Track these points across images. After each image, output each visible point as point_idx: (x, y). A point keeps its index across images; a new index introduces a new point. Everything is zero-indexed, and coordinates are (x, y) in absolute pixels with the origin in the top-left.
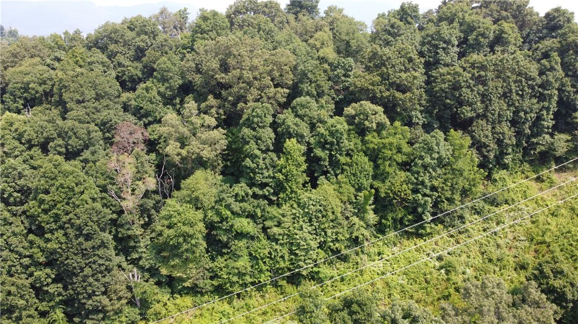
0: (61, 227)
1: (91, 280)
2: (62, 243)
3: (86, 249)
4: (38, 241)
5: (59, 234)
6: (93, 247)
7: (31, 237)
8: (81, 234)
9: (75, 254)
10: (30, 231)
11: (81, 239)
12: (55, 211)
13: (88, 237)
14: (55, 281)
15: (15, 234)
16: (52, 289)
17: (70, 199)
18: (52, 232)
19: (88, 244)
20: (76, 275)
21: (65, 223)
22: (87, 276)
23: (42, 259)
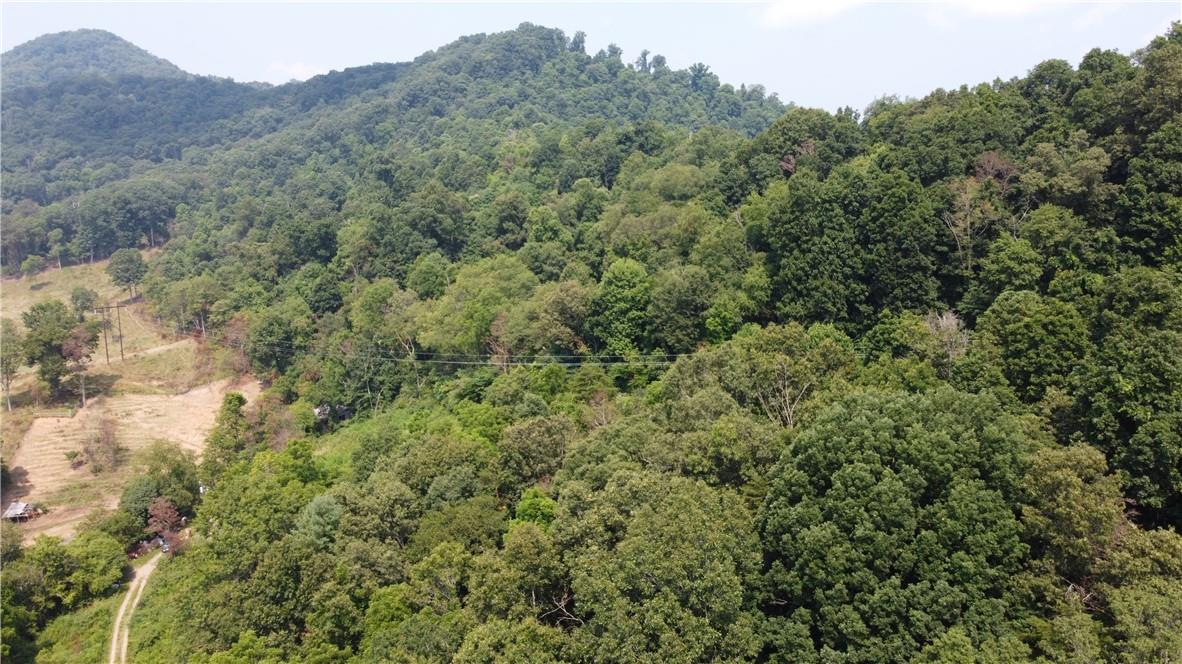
0: (884, 240)
1: (899, 304)
2: (881, 256)
3: (900, 267)
4: (863, 253)
5: (881, 246)
6: (908, 266)
7: (857, 247)
8: (900, 249)
9: (891, 271)
10: (858, 241)
11: (899, 254)
12: (882, 220)
13: (906, 253)
14: (867, 301)
15: (844, 240)
16: (863, 308)
17: (899, 210)
18: (875, 242)
19: (903, 261)
20: (887, 295)
21: (888, 234)
22: (896, 298)
23: (861, 272)
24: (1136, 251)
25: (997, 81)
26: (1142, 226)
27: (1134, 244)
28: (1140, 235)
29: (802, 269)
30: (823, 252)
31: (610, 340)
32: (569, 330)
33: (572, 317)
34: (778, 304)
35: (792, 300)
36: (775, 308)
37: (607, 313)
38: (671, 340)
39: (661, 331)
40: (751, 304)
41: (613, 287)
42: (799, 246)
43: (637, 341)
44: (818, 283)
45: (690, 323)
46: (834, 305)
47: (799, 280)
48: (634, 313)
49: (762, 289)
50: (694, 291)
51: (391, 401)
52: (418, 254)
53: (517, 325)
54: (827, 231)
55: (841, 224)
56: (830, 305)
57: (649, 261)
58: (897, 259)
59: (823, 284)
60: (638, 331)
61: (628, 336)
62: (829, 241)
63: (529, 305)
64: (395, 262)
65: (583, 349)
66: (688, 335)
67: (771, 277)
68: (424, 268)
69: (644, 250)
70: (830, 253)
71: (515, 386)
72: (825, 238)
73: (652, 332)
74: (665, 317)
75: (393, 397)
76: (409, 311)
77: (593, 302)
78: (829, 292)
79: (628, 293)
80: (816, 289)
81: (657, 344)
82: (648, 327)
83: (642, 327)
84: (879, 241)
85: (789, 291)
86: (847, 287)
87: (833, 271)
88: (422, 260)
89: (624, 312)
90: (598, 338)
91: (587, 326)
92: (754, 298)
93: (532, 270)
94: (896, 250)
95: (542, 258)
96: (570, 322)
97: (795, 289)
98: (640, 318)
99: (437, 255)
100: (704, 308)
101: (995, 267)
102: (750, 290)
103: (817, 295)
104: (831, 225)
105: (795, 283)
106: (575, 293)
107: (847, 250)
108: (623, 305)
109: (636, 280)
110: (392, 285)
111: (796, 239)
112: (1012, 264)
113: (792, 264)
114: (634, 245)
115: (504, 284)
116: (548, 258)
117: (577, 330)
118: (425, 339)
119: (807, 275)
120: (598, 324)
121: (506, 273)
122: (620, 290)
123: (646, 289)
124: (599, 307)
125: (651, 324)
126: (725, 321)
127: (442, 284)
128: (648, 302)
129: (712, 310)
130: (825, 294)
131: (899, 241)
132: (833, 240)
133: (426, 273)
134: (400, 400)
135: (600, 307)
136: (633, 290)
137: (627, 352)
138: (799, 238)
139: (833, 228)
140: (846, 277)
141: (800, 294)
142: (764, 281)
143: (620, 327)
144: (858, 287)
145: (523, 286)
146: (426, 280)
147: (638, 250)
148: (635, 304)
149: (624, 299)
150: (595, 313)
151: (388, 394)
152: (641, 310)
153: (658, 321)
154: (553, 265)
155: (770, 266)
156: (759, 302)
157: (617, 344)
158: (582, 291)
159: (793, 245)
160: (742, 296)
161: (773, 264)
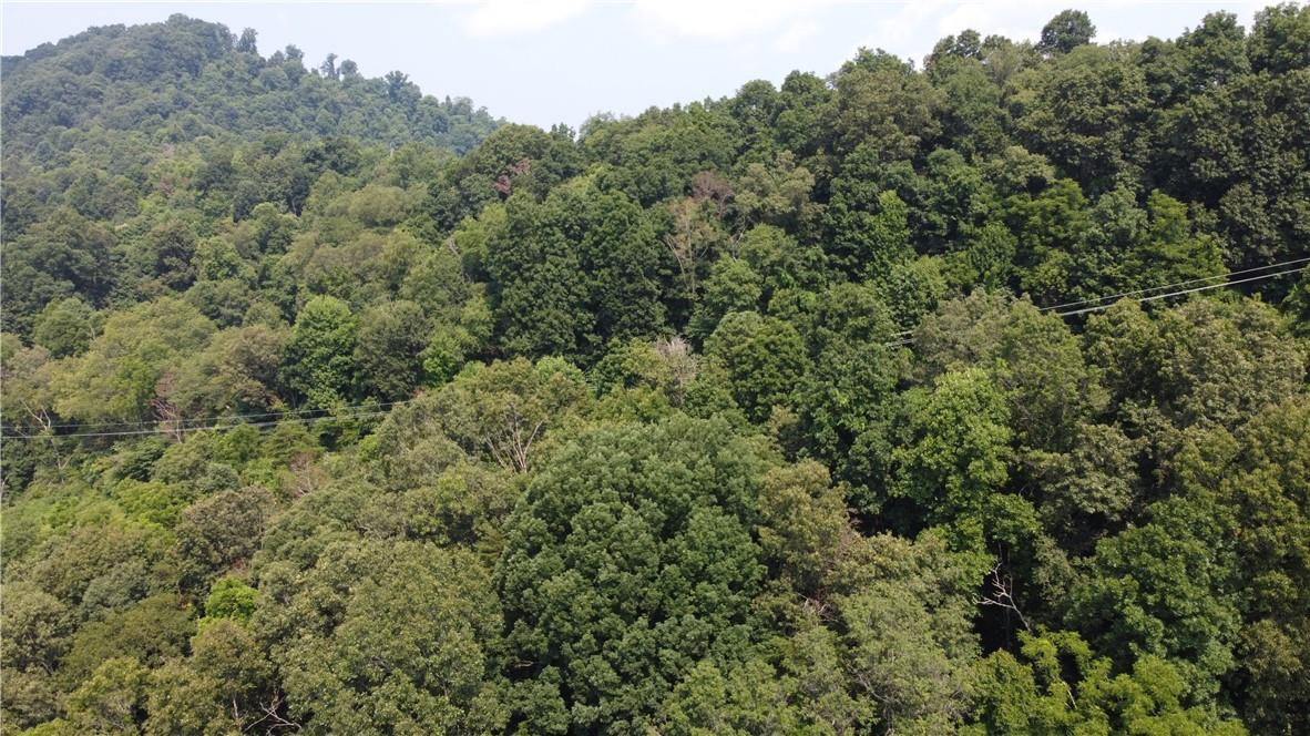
0: (609, 265)
1: (627, 331)
2: (606, 282)
3: (626, 292)
4: (587, 279)
5: (605, 272)
6: (633, 291)
7: (581, 273)
8: (624, 274)
9: (617, 297)
10: (582, 267)
11: (624, 279)
12: (604, 244)
13: (631, 278)
14: (596, 331)
15: (568, 266)
16: (591, 338)
17: (620, 234)
18: (599, 268)
19: (628, 287)
20: (614, 323)
21: (612, 259)
22: (624, 325)
23: (587, 300)
24: (843, 268)
25: (708, 100)
26: (846, 244)
27: (840, 261)
28: (845, 252)
29: (526, 299)
30: (546, 280)
31: (311, 392)
32: (259, 383)
33: (261, 367)
34: (503, 339)
35: (518, 333)
36: (500, 343)
37: (305, 360)
38: (384, 387)
39: (373, 377)
40: (473, 340)
41: (311, 329)
42: (521, 274)
43: (344, 391)
44: (543, 314)
45: (405, 366)
46: (562, 335)
47: (523, 312)
48: (337, 359)
49: (483, 323)
50: (408, 329)
51: (22, 491)
52: (47, 300)
53: (192, 381)
54: (549, 257)
55: (563, 250)
56: (557, 336)
57: (352, 297)
58: (622, 285)
59: (548, 315)
60: (345, 379)
61: (332, 385)
62: (553, 268)
63: (204, 357)
64: (15, 312)
65: (278, 404)
66: (404, 379)
67: (493, 309)
68: (58, 319)
69: (345, 285)
70: (553, 281)
71: (194, 456)
72: (548, 265)
73: (361, 379)
74: (375, 360)
75: (24, 485)
76: (40, 373)
77: (287, 348)
78: (555, 322)
79: (329, 335)
80: (542, 320)
81: (368, 392)
82: (356, 374)
83: (349, 373)
84: (603, 267)
85: (513, 324)
86: (574, 317)
87: (559, 300)
88: (54, 308)
89: (326, 359)
90: (295, 391)
91: (281, 377)
92: (475, 334)
93: (206, 314)
94: (621, 275)
95: (218, 299)
96: (259, 374)
97: (519, 321)
98: (346, 364)
99: (75, 300)
100: (420, 347)
101: (717, 289)
102: (470, 325)
103: (543, 326)
104: (552, 250)
105: (519, 315)
106: (263, 339)
107: (572, 277)
108: (323, 350)
109: (338, 320)
110: (11, 342)
111: (517, 267)
112: (733, 285)
113: (514, 294)
114: (333, 279)
115: (171, 333)
116: (226, 298)
117: (269, 383)
118: (65, 408)
119: (532, 306)
120: (295, 374)
121: (172, 319)
122: (319, 333)
123: (351, 330)
124: (294, 354)
125: (359, 369)
126: (444, 362)
127: (84, 337)
128: (353, 345)
129: (429, 350)
130: (551, 325)
131: (624, 267)
132: (556, 266)
133: (59, 324)
134: (34, 488)
135: (296, 353)
136: (336, 331)
137: (333, 404)
138: (521, 265)
139: (555, 254)
140: (573, 306)
141: (525, 327)
142: (486, 315)
143: (322, 375)
144: (585, 316)
145: (196, 334)
146: (61, 333)
147: (338, 285)
148: (338, 347)
149: (324, 343)
150: (290, 361)
151: (17, 482)
152: (347, 354)
153: (368, 366)
154: (233, 307)
155: (491, 298)
156: (482, 338)
157: (320, 396)
158: (273, 336)
159: (515, 273)
160: (462, 332)
161: (494, 296)
